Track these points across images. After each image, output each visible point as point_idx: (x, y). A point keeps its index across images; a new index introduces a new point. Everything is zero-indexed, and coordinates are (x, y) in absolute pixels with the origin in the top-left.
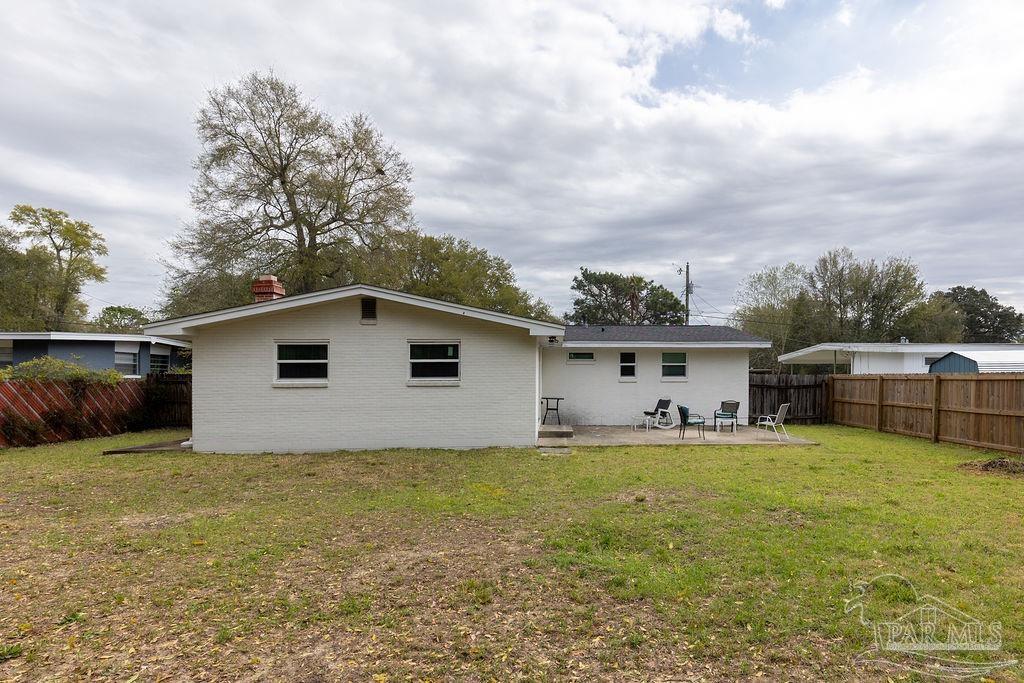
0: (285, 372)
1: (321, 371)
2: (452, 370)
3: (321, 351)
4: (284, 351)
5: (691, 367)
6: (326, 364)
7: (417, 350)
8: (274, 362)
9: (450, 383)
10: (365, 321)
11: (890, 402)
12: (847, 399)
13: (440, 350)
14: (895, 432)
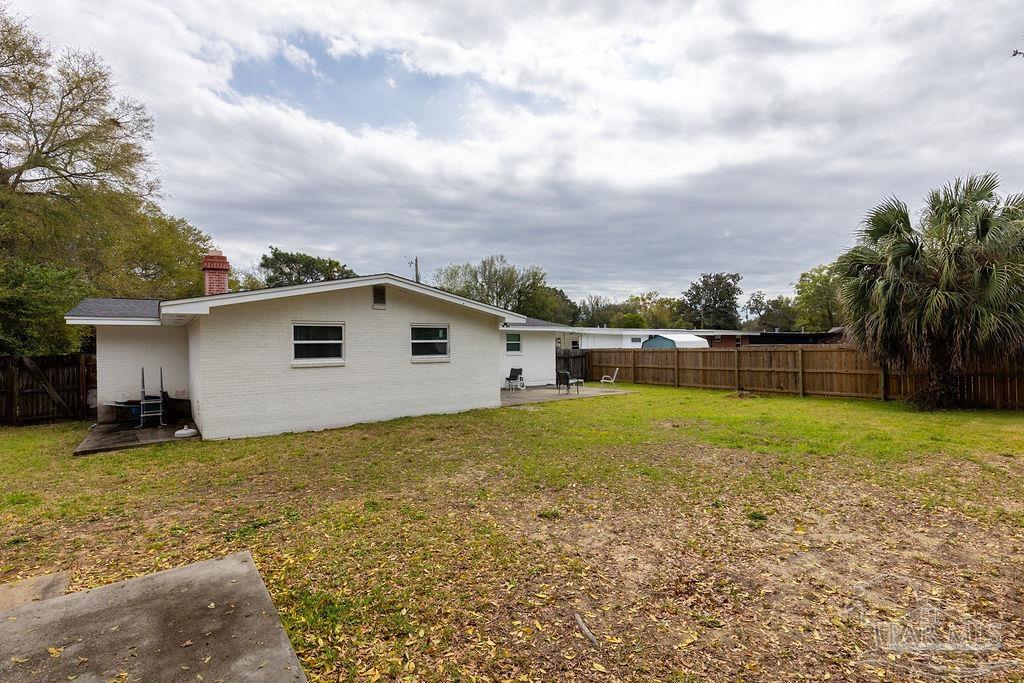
0: (301, 352)
1: (336, 352)
2: (442, 350)
3: (337, 332)
4: (300, 332)
5: (524, 344)
6: (341, 344)
7: (417, 332)
8: (291, 342)
9: (443, 360)
10: (377, 306)
11: (641, 365)
12: (604, 364)
13: (432, 332)
14: (646, 384)
